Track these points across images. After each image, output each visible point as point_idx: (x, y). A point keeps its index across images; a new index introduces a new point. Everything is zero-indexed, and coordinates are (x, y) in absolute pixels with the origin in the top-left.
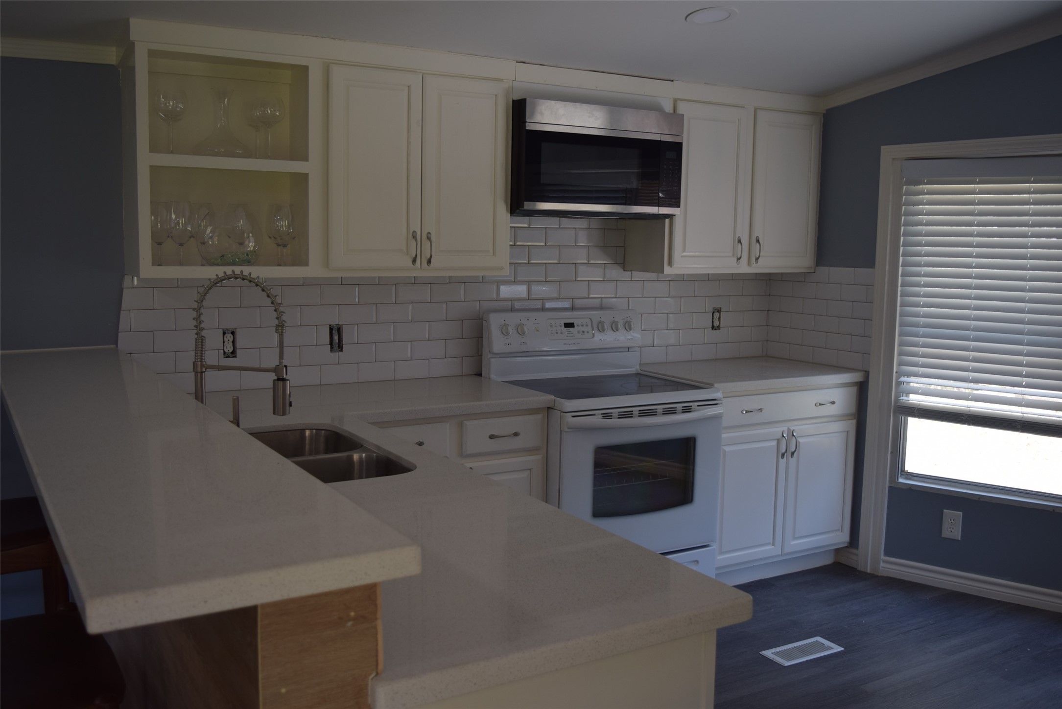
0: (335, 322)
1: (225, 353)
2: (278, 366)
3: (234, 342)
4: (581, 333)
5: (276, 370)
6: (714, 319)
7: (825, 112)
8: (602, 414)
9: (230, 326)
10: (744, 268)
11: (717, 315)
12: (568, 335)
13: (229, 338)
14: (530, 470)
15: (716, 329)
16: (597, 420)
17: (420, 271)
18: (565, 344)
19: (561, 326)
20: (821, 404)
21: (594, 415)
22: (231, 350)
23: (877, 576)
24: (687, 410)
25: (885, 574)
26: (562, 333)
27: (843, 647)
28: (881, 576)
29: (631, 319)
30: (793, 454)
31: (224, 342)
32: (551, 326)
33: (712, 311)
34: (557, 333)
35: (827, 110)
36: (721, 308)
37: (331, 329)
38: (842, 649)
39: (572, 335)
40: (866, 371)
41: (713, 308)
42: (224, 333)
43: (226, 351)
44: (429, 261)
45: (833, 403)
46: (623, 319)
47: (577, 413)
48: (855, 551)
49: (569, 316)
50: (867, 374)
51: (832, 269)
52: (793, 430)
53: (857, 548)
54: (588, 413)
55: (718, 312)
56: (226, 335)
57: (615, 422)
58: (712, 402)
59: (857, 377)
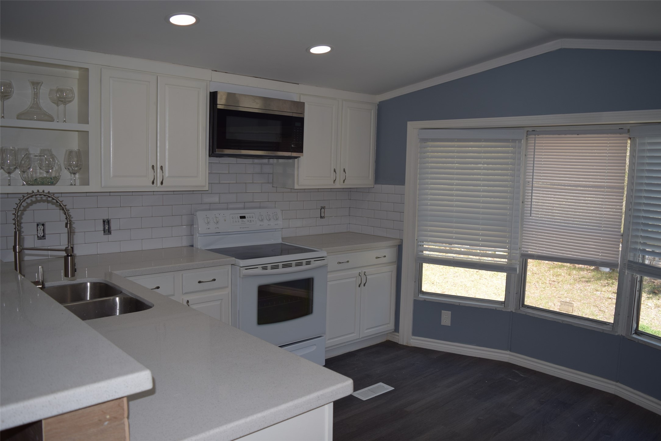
0: (106, 218)
1: (38, 237)
2: (67, 247)
3: (43, 230)
4: (250, 221)
5: (66, 250)
6: (322, 213)
7: (378, 103)
8: (262, 267)
9: (41, 221)
10: (338, 185)
11: (323, 210)
12: (243, 223)
13: (40, 228)
14: (222, 299)
15: (322, 218)
16: (259, 271)
17: (157, 188)
18: (240, 228)
19: (238, 218)
20: (378, 258)
21: (257, 268)
22: (42, 235)
23: (409, 347)
24: (308, 263)
25: (413, 345)
26: (239, 222)
27: (394, 387)
28: (411, 347)
29: (277, 213)
30: (364, 285)
31: (37, 230)
32: (233, 218)
33: (320, 208)
34: (236, 222)
35: (379, 102)
36: (325, 207)
37: (104, 221)
38: (394, 388)
39: (245, 223)
40: (401, 239)
41: (321, 207)
42: (38, 225)
43: (39, 235)
44: (162, 183)
45: (385, 256)
46: (273, 213)
47: (248, 268)
48: (397, 334)
49: (242, 213)
50: (402, 240)
51: (383, 185)
52: (365, 272)
53: (398, 332)
54: (254, 267)
55: (323, 209)
56: (39, 226)
57: (269, 271)
58: (322, 258)
59: (397, 243)
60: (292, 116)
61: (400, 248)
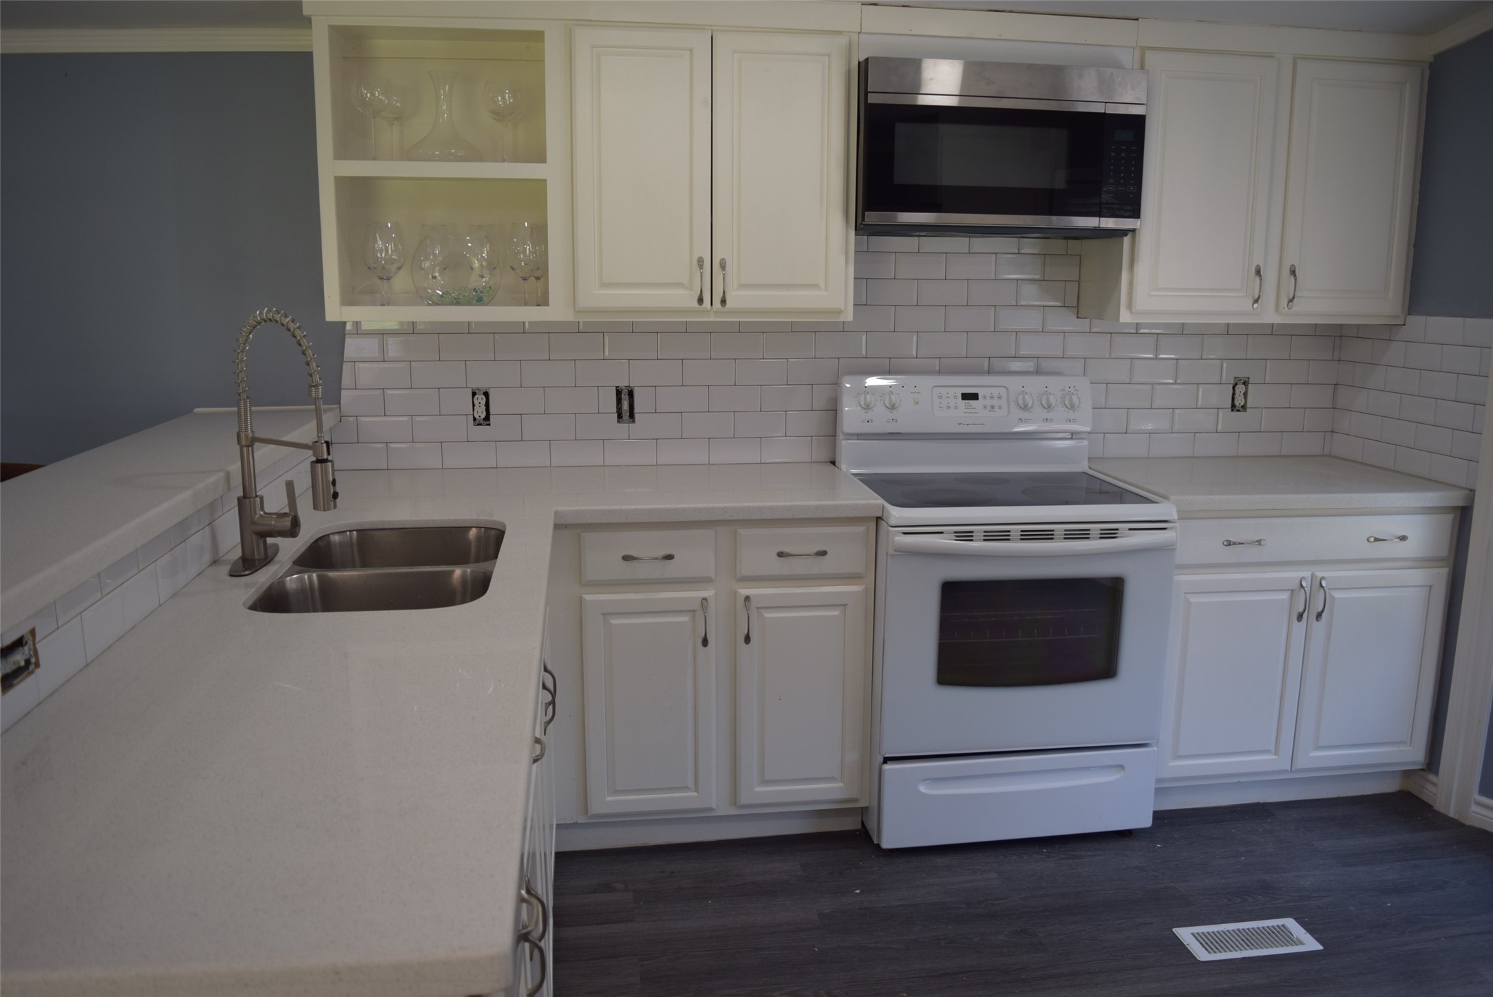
0: (623, 384)
1: (475, 419)
2: (316, 442)
3: (487, 405)
4: (989, 408)
5: (313, 447)
6: (1236, 396)
7: (1432, 60)
8: (955, 532)
9: (482, 384)
10: (1269, 316)
11: (1241, 388)
12: (967, 410)
13: (480, 400)
14: (845, 605)
15: (1238, 411)
16: (947, 542)
17: (711, 315)
18: (960, 424)
19: (955, 397)
20: (1376, 540)
21: (942, 533)
22: (483, 416)
23: (1463, 825)
24: (1110, 534)
25: (1477, 824)
26: (956, 407)
27: (1322, 944)
28: (1470, 827)
29: (1076, 390)
30: (1319, 615)
31: (474, 405)
32: (940, 397)
33: (1232, 381)
34: (949, 407)
35: (1437, 57)
36: (1249, 378)
37: (619, 392)
38: (1321, 948)
39: (973, 411)
40: (1471, 490)
41: (1235, 378)
42: (474, 394)
43: (477, 416)
44: (723, 302)
45: (1403, 538)
46: (1063, 390)
47: (911, 529)
48: (1432, 777)
49: (970, 383)
50: (1473, 491)
51: (1429, 318)
52: (1322, 578)
53: (1436, 773)
54: (935, 529)
55: (1244, 383)
56: (476, 397)
57: (977, 545)
58: (1159, 525)
59: (1453, 498)
60: (1104, 114)
61: (1463, 516)
